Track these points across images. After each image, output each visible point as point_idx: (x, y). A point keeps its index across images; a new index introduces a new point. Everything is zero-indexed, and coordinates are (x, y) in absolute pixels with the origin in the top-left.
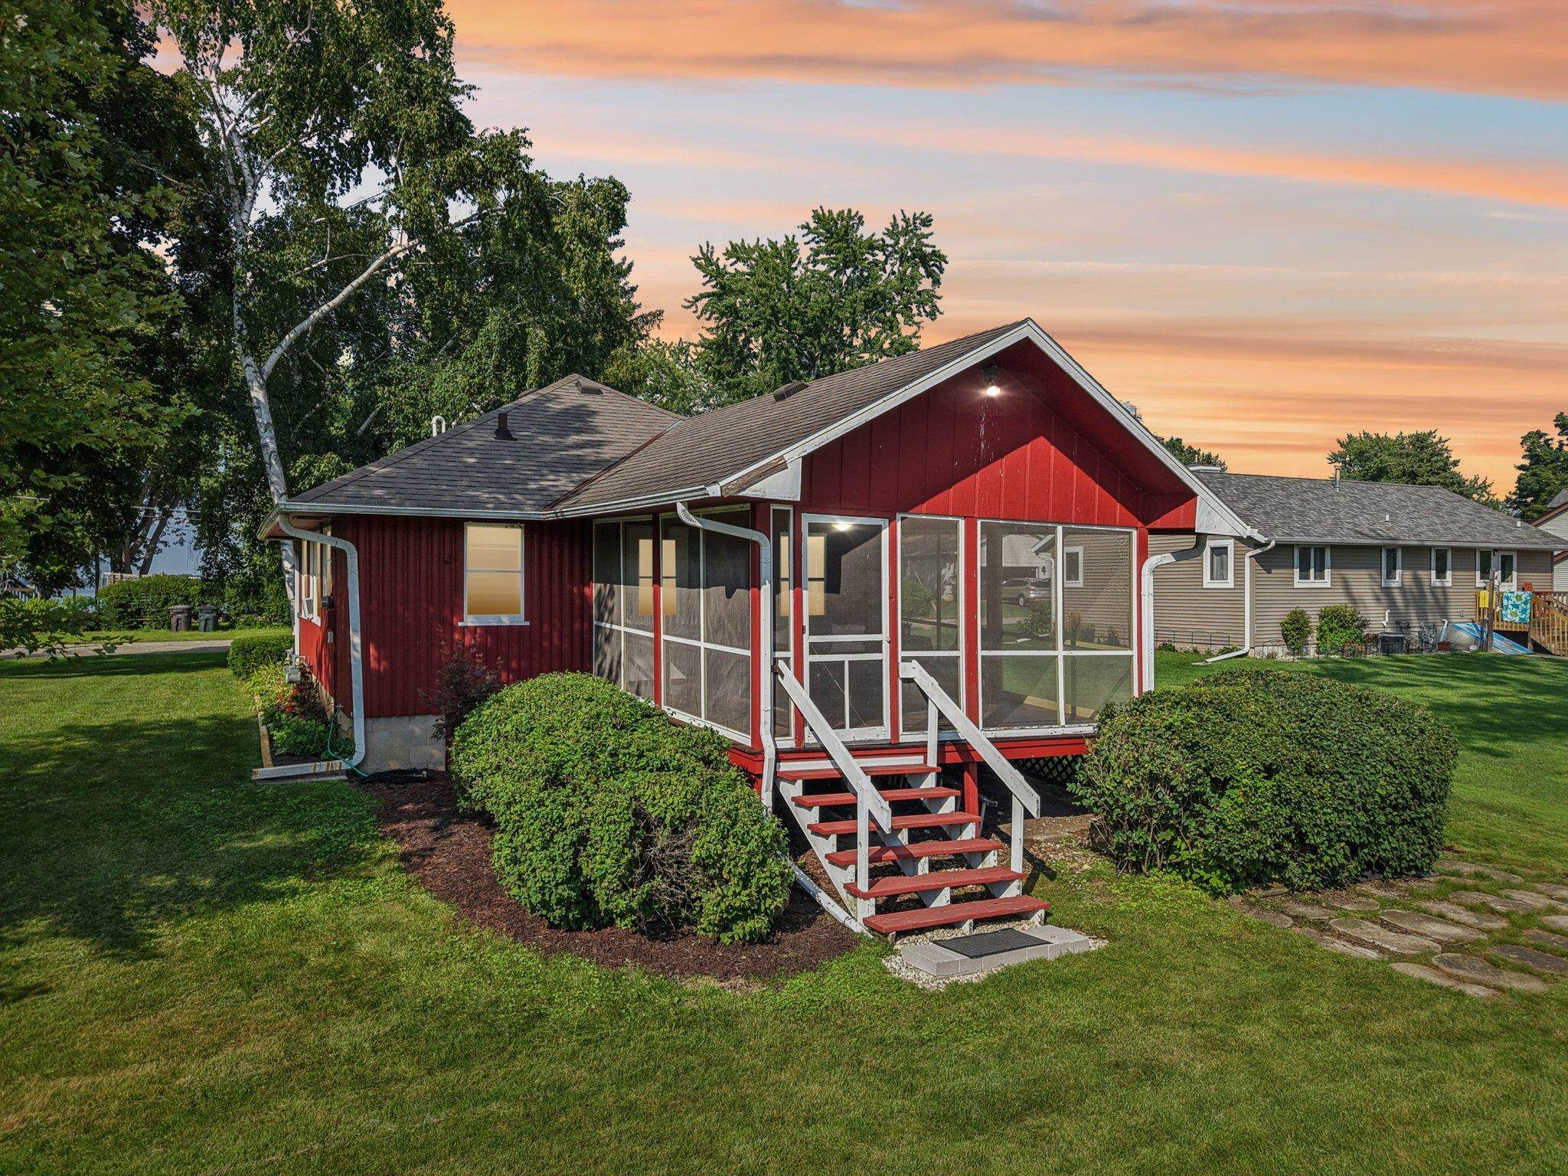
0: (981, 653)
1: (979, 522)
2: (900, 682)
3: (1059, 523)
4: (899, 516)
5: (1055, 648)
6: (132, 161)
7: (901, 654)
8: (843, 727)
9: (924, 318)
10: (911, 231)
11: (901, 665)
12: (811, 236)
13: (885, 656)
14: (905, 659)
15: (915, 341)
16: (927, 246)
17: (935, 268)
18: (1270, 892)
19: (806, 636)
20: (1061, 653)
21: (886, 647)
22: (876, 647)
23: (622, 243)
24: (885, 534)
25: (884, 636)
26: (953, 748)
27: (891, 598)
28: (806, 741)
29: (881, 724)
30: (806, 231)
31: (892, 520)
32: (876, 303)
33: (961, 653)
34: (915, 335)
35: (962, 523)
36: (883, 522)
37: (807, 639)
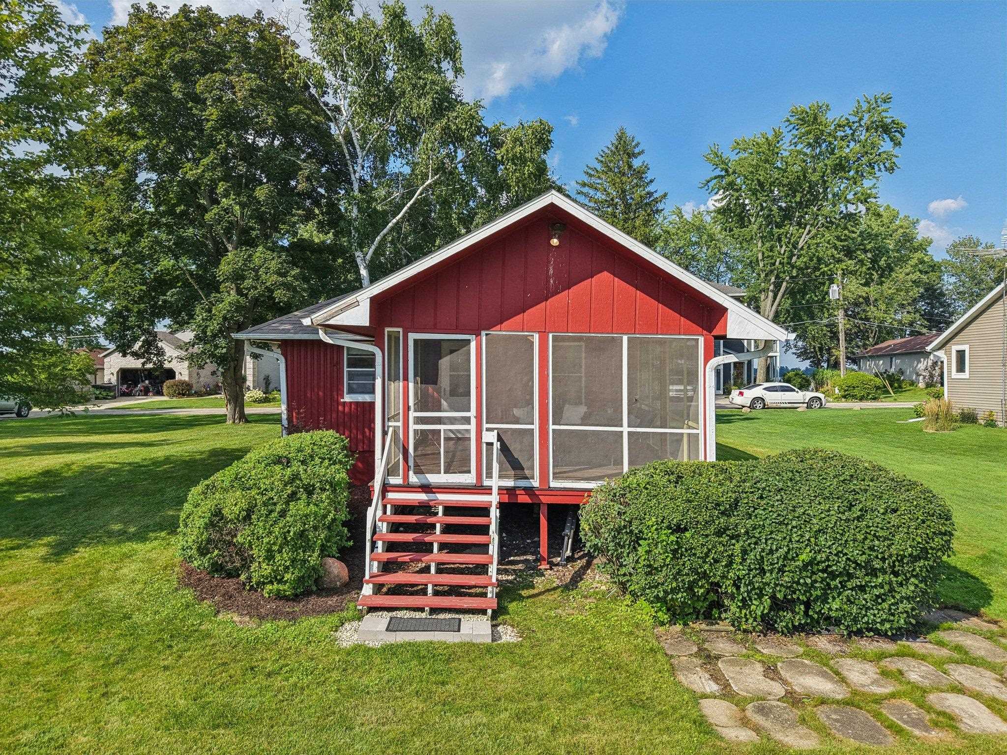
0: (552, 427)
1: (551, 335)
2: (485, 445)
3: (626, 334)
4: (483, 333)
5: (621, 426)
6: (283, 156)
7: (485, 426)
8: (440, 473)
9: (884, 173)
10: (874, 108)
11: (484, 432)
12: (792, 126)
13: (473, 427)
14: (488, 430)
15: (874, 191)
16: (886, 117)
17: (897, 134)
18: (714, 627)
19: (410, 412)
20: (625, 429)
21: (473, 421)
22: (467, 420)
23: (643, 152)
24: (473, 345)
25: (472, 413)
26: (523, 492)
27: (477, 388)
28: (410, 480)
29: (469, 472)
30: (788, 123)
31: (478, 335)
32: (840, 167)
33: (536, 427)
34: (874, 187)
35: (536, 337)
36: (472, 337)
37: (412, 414)
